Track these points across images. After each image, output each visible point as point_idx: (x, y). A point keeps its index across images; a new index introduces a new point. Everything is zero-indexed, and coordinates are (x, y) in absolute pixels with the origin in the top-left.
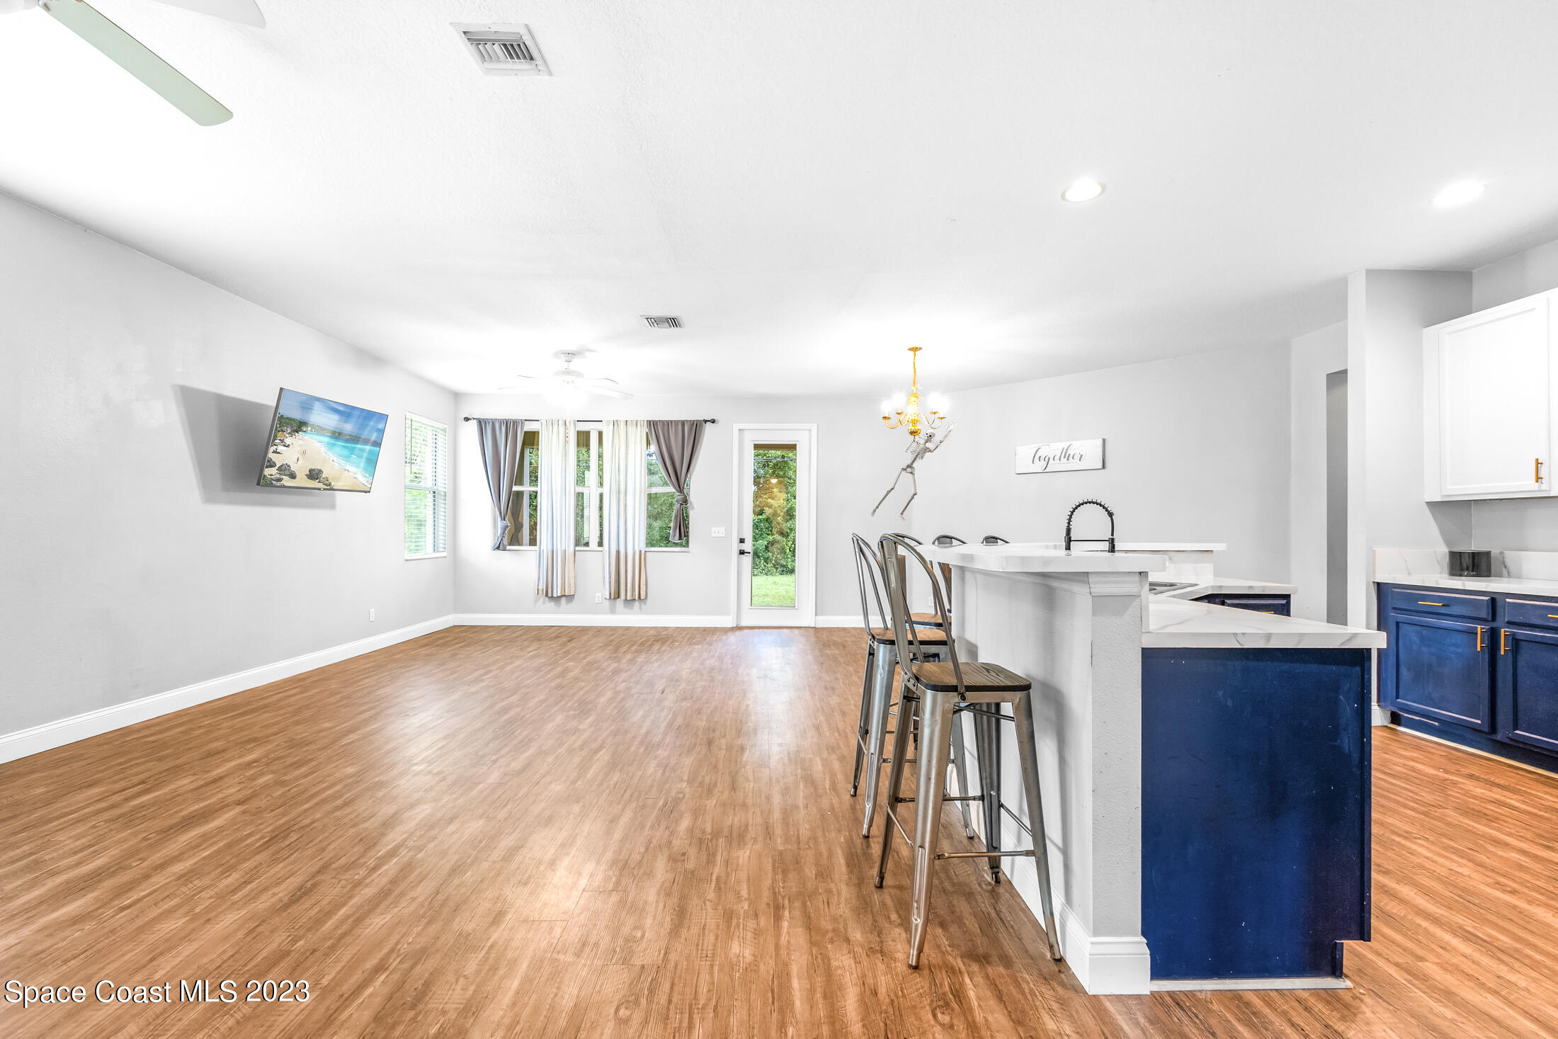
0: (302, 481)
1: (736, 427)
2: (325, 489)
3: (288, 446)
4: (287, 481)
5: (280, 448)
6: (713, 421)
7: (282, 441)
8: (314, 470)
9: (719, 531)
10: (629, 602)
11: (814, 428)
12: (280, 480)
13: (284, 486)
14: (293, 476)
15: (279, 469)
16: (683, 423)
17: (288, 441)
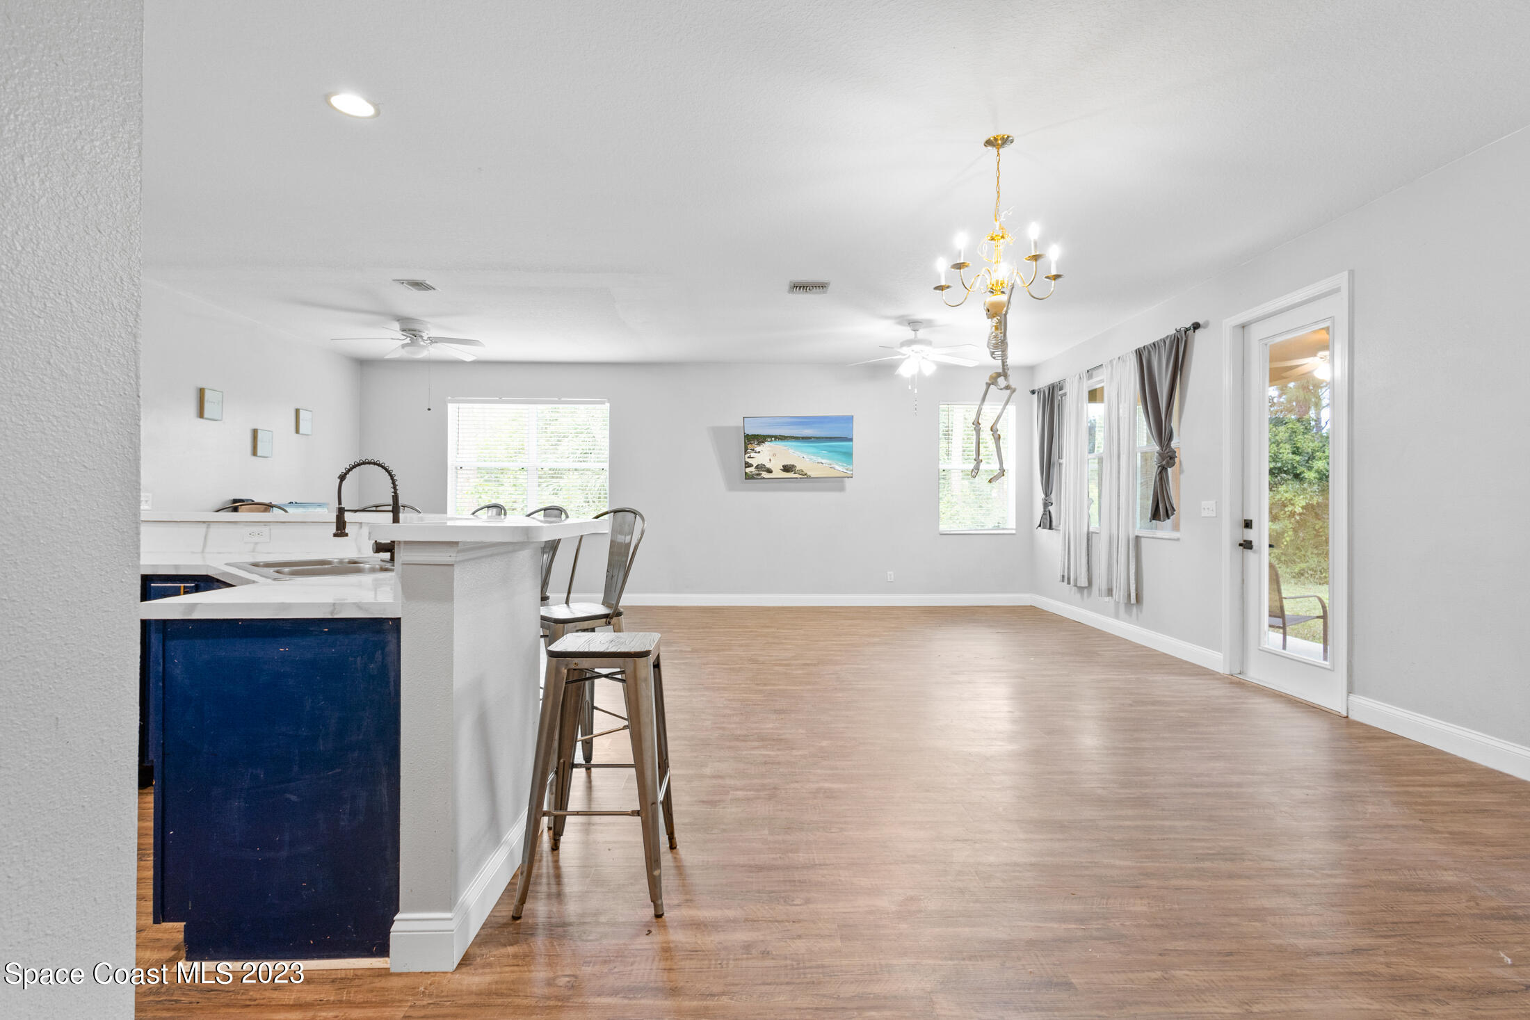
0: (777, 473)
1: (1228, 323)
2: (801, 478)
3: (759, 452)
4: (765, 475)
5: (753, 455)
6: (1196, 326)
7: (753, 450)
8: (787, 465)
9: (1209, 507)
11: (1345, 281)
12: (760, 474)
13: (764, 478)
14: (770, 471)
15: (757, 467)
17: (758, 449)
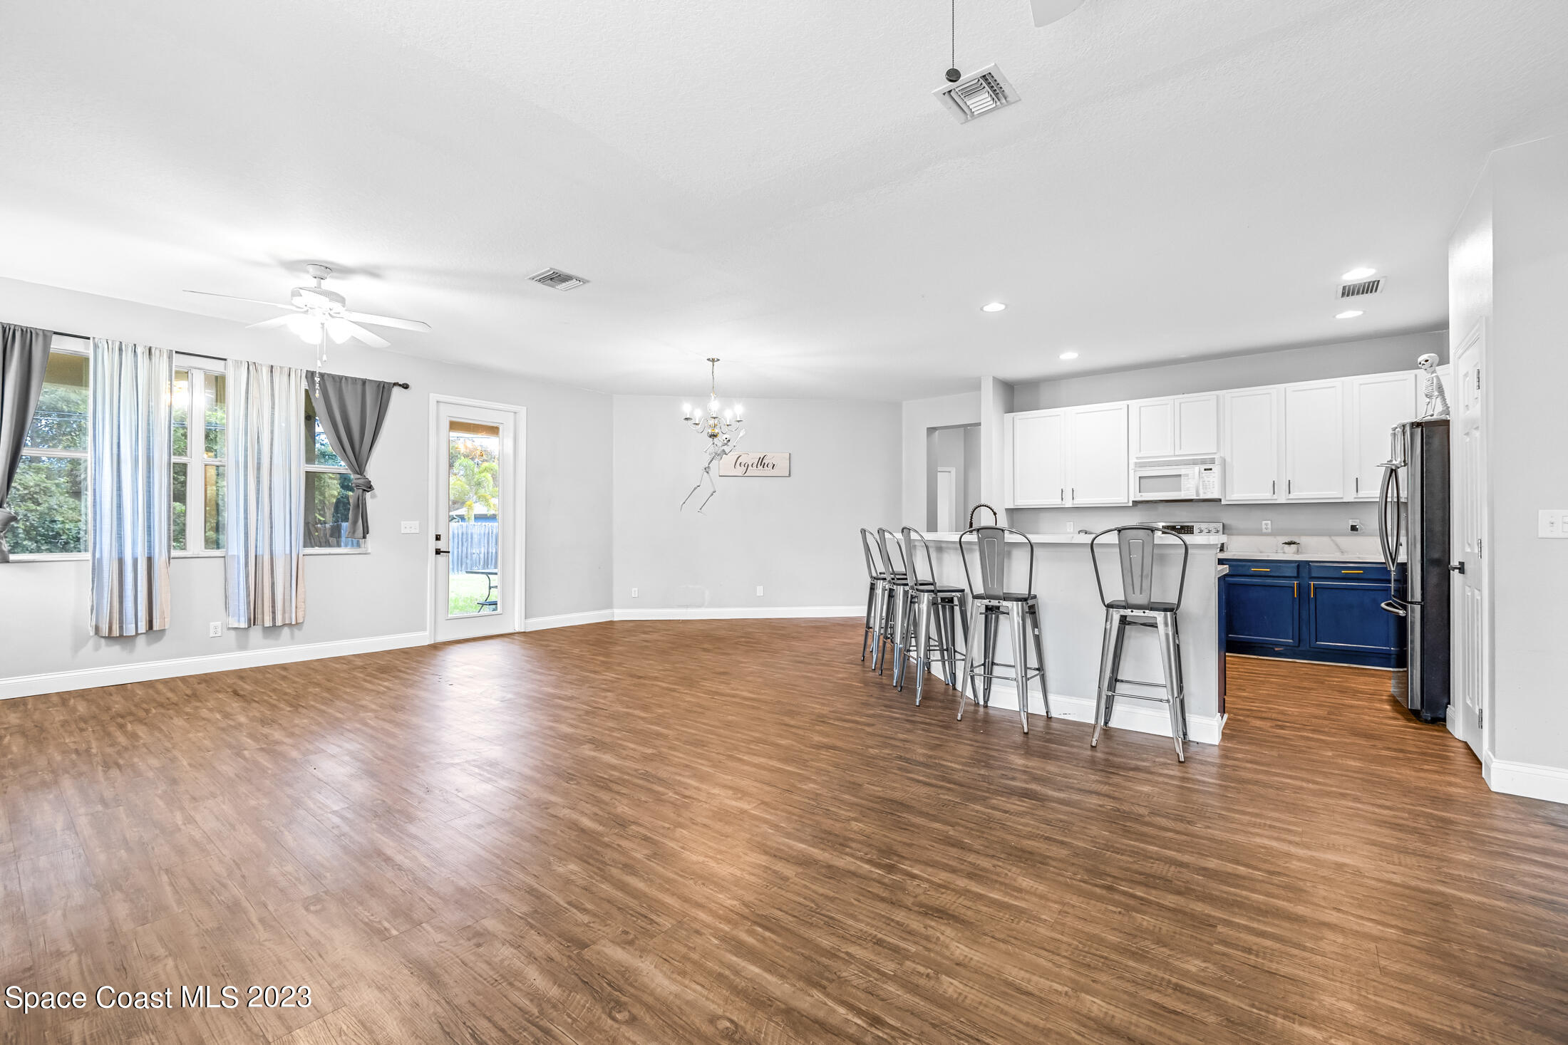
1: (434, 397)
6: (406, 386)
9: (410, 526)
10: (273, 630)
11: (523, 411)
16: (364, 382)
